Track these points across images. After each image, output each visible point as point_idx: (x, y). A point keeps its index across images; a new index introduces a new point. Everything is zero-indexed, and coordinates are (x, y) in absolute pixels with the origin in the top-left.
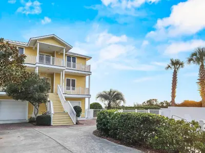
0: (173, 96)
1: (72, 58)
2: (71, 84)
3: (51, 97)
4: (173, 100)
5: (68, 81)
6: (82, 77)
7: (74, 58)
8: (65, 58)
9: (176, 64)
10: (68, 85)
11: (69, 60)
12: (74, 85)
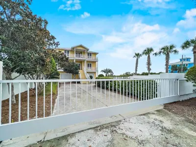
0: (136, 70)
1: (90, 54)
2: (89, 65)
3: (80, 72)
4: (136, 72)
5: (88, 64)
6: (94, 62)
7: (91, 54)
8: (86, 54)
9: (138, 55)
10: (88, 66)
11: (88, 55)
12: (91, 66)
